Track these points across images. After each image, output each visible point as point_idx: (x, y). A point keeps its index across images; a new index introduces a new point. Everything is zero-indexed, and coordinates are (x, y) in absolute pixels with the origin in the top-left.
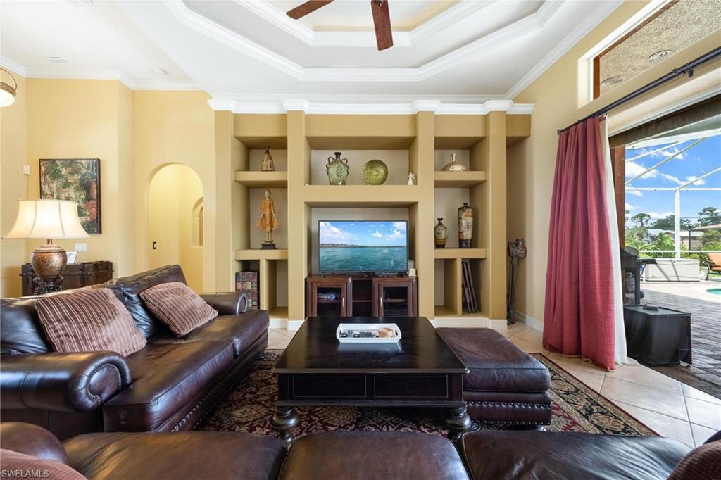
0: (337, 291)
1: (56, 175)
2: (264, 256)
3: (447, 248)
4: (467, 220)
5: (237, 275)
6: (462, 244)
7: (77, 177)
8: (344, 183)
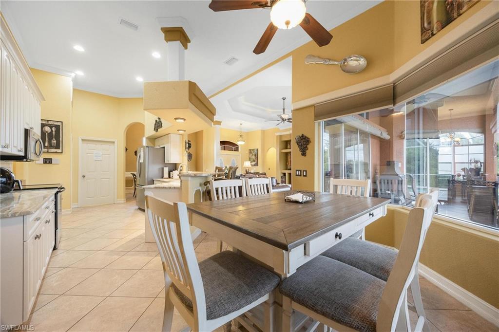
1: (251, 153)
2: (287, 172)
5: (281, 177)
7: (254, 153)
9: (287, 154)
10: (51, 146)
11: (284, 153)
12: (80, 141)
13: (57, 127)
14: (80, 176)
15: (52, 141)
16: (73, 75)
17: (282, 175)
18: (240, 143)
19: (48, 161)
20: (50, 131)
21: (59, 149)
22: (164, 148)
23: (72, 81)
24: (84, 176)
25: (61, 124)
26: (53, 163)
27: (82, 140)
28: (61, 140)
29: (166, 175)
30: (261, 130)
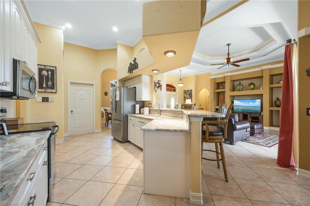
1: (186, 93)
3: (280, 107)
7: (189, 93)
8: (242, 90)
9: (218, 93)
10: (47, 87)
11: (216, 92)
12: (69, 83)
13: (53, 71)
14: (69, 111)
15: (49, 83)
16: (64, 28)
18: (180, 85)
19: (45, 100)
20: (47, 74)
21: (54, 89)
22: (135, 87)
23: (63, 33)
24: (72, 112)
25: (55, 68)
26: (49, 101)
27: (71, 83)
28: (55, 82)
29: (137, 111)
30: (195, 75)
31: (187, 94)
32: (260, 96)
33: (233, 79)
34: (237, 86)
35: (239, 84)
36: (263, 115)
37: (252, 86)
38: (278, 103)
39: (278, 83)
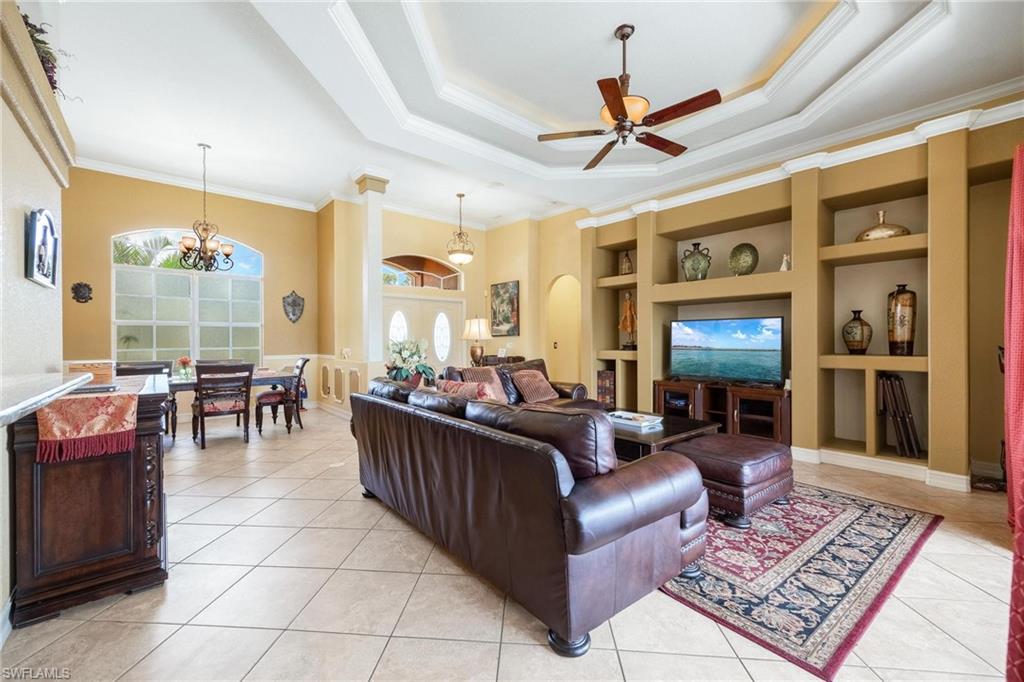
0: (685, 397)
1: (498, 295)
2: (620, 356)
3: (869, 355)
4: (901, 310)
5: (599, 374)
6: (895, 348)
7: (508, 295)
8: (704, 277)
9: (616, 293)
11: (607, 289)
17: (601, 367)
18: (457, 260)
30: (530, 220)
31: (502, 302)
32: (779, 303)
33: (667, 229)
34: (686, 257)
35: (692, 249)
36: (790, 392)
37: (746, 259)
38: (858, 333)
39: (857, 241)
